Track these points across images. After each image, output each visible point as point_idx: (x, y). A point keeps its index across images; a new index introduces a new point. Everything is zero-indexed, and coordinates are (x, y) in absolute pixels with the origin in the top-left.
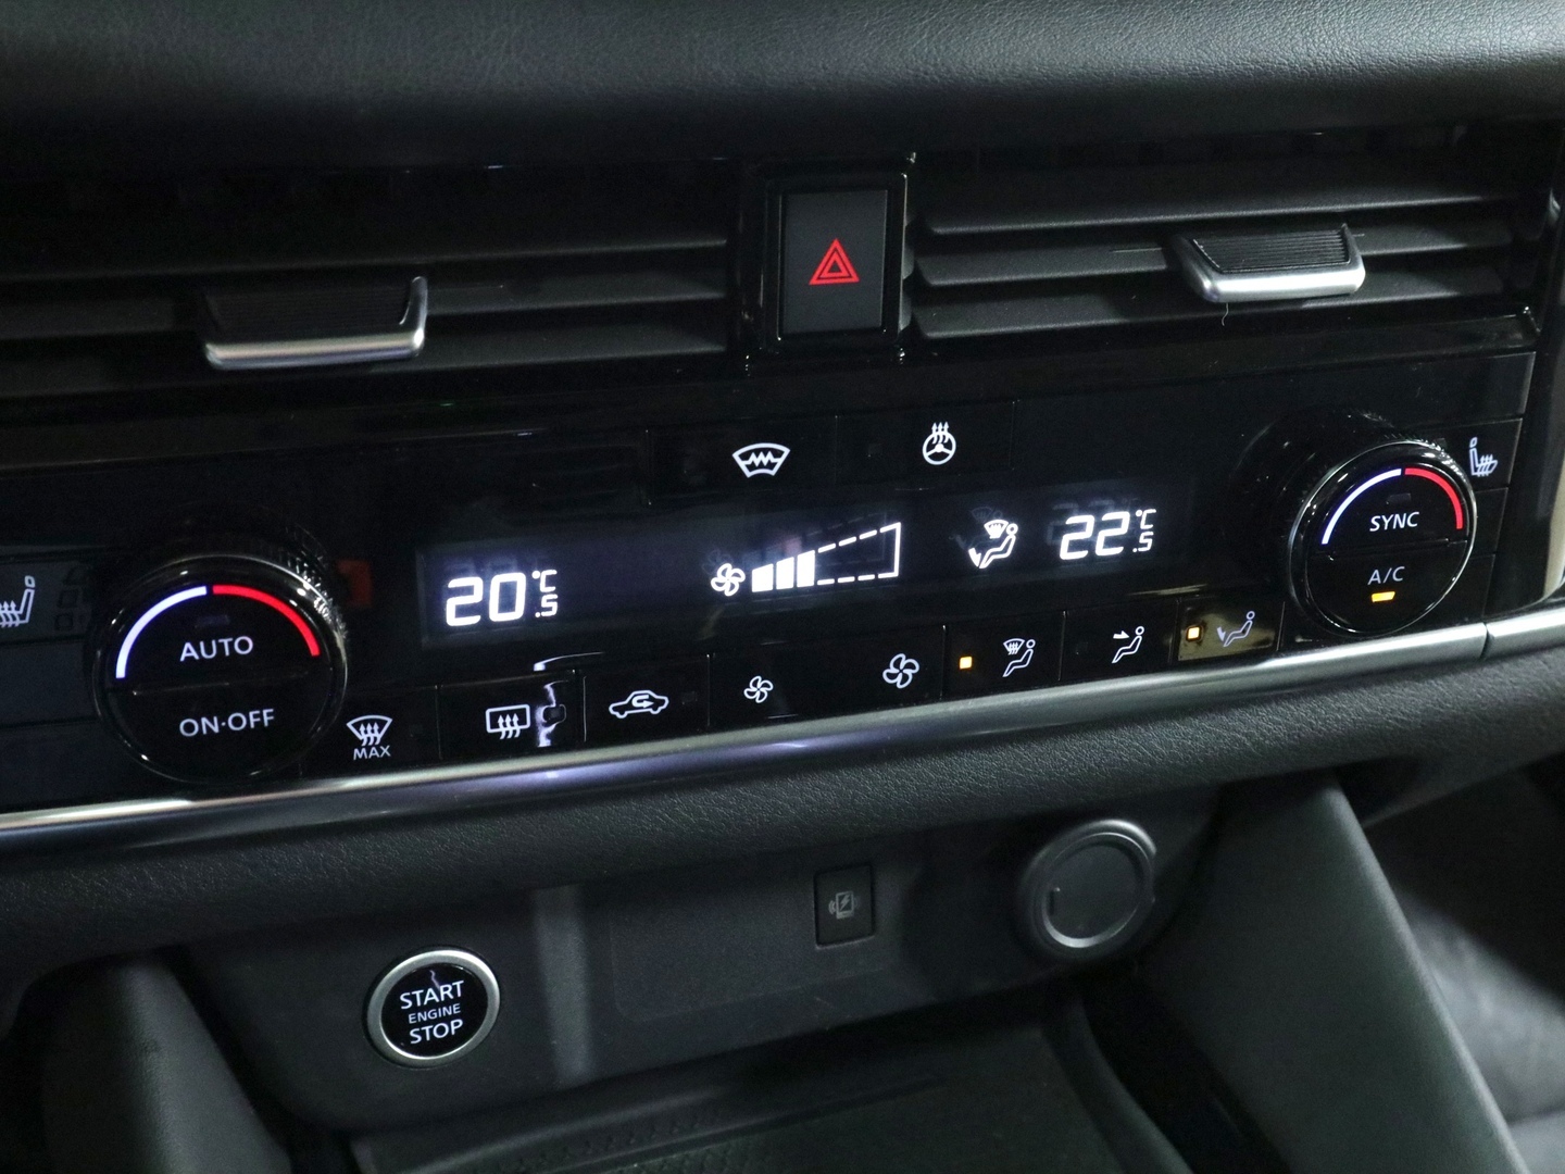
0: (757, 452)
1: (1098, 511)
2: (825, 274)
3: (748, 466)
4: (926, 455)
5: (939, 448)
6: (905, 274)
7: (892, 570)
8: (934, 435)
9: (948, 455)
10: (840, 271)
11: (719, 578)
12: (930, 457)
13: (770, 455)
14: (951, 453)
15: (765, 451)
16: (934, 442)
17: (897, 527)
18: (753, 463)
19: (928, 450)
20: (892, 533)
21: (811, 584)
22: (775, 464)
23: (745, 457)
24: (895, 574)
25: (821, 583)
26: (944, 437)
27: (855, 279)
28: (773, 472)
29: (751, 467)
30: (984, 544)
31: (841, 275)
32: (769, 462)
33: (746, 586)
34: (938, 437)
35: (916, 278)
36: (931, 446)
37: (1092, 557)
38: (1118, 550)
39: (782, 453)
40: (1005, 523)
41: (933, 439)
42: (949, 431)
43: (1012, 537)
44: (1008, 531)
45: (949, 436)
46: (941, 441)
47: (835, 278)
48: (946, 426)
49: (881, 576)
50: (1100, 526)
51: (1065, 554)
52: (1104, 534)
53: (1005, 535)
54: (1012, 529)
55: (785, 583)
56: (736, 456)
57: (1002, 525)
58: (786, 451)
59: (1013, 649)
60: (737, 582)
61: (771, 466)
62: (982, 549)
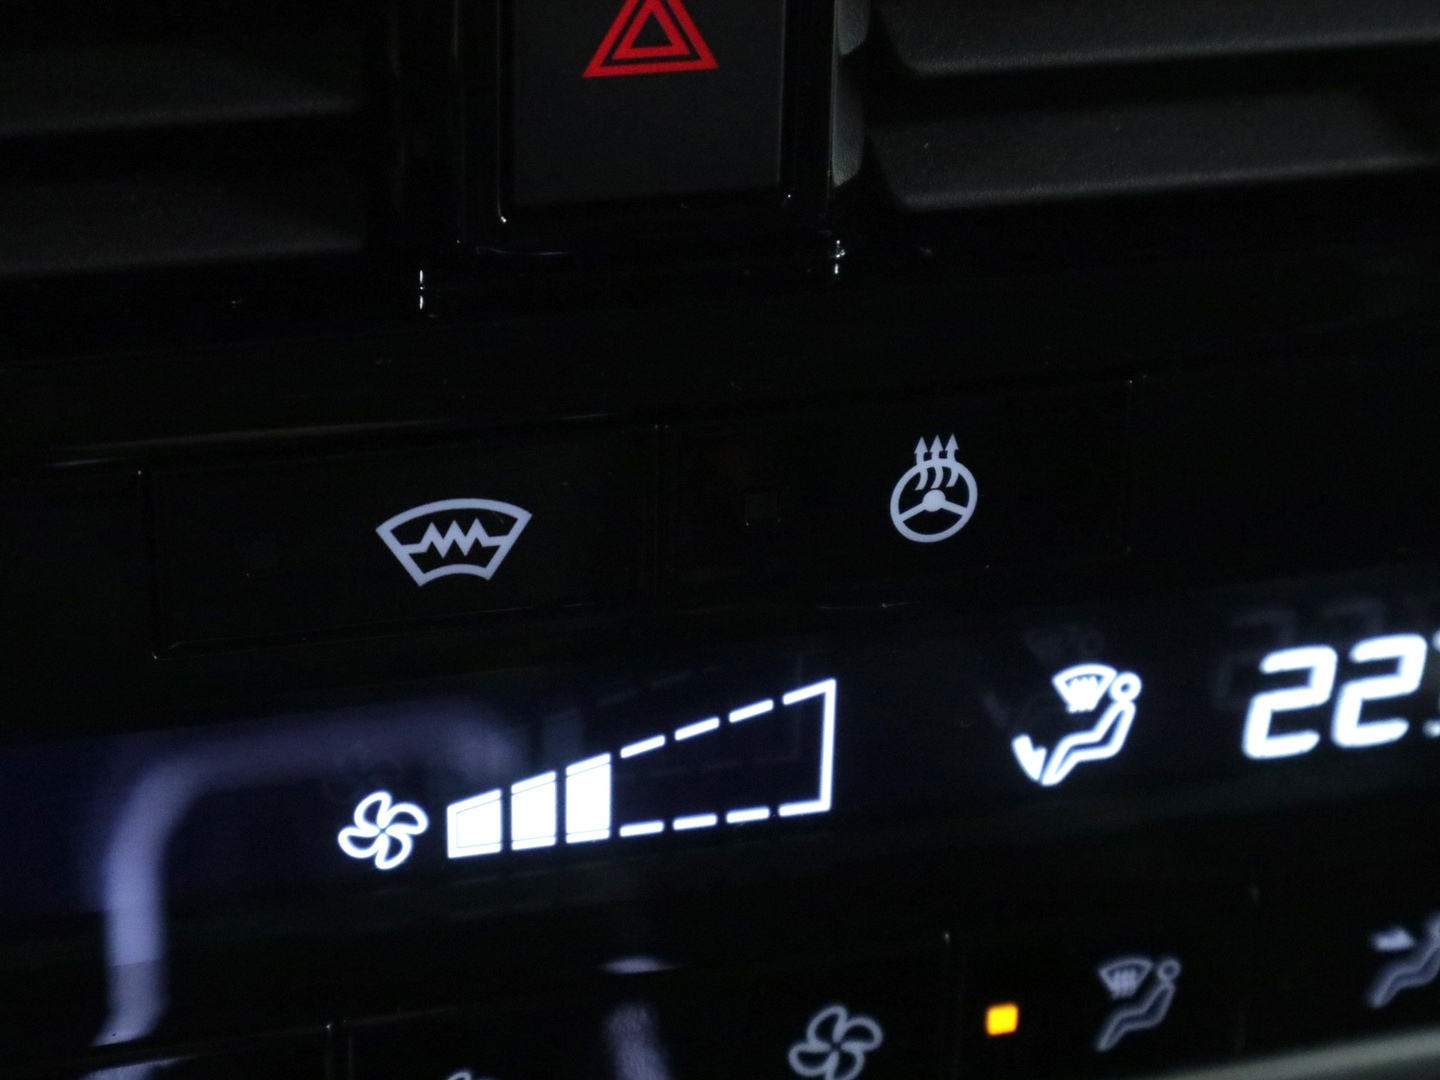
0: (442, 521)
1: (1342, 636)
2: (624, 51)
3: (416, 557)
4: (899, 519)
5: (934, 501)
6: (846, 39)
7: (813, 793)
8: (921, 467)
9: (957, 517)
10: (666, 43)
11: (361, 827)
12: (909, 523)
13: (477, 530)
14: (966, 513)
15: (465, 519)
16: (921, 485)
17: (828, 688)
18: (432, 548)
19: (903, 508)
20: (816, 704)
21: (604, 834)
22: (494, 549)
23: (409, 533)
24: (823, 804)
25: (628, 831)
26: (947, 472)
27: (707, 62)
28: (487, 572)
29: (428, 560)
30: (1053, 724)
31: (663, 51)
32: (477, 543)
33: (433, 841)
34: (931, 472)
35: (876, 51)
36: (911, 497)
37: (1326, 746)
38: (1393, 730)
39: (511, 521)
40: (1108, 672)
41: (917, 477)
42: (959, 457)
43: (1125, 709)
44: (1116, 693)
45: (959, 470)
46: (937, 482)
47: (652, 60)
48: (952, 446)
49: (787, 810)
50: (1348, 671)
51: (1259, 743)
52: (1358, 692)
53: (1106, 702)
54: (1125, 688)
55: (534, 832)
56: (385, 531)
57: (1099, 678)
58: (522, 517)
59: (1120, 980)
60: (405, 834)
61: (480, 555)
62: (1047, 739)
